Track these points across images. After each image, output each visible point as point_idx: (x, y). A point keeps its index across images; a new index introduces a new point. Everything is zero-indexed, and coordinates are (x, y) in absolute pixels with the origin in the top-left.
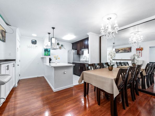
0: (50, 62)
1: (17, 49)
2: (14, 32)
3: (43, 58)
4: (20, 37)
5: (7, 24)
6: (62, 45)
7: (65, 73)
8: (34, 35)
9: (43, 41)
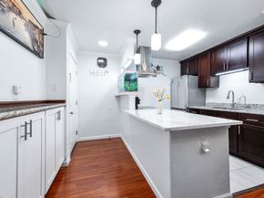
0: (137, 108)
1: (68, 75)
2: (61, 33)
3: (118, 97)
4: (78, 54)
5: (49, 16)
6: (158, 68)
7: (207, 150)
8: (103, 44)
9: (119, 59)
